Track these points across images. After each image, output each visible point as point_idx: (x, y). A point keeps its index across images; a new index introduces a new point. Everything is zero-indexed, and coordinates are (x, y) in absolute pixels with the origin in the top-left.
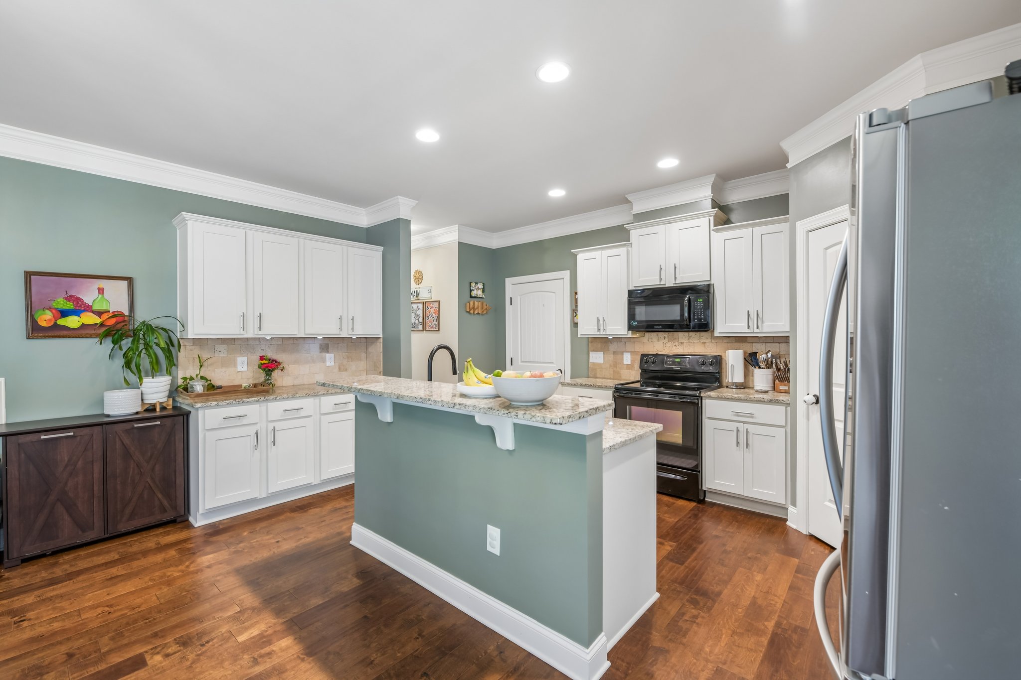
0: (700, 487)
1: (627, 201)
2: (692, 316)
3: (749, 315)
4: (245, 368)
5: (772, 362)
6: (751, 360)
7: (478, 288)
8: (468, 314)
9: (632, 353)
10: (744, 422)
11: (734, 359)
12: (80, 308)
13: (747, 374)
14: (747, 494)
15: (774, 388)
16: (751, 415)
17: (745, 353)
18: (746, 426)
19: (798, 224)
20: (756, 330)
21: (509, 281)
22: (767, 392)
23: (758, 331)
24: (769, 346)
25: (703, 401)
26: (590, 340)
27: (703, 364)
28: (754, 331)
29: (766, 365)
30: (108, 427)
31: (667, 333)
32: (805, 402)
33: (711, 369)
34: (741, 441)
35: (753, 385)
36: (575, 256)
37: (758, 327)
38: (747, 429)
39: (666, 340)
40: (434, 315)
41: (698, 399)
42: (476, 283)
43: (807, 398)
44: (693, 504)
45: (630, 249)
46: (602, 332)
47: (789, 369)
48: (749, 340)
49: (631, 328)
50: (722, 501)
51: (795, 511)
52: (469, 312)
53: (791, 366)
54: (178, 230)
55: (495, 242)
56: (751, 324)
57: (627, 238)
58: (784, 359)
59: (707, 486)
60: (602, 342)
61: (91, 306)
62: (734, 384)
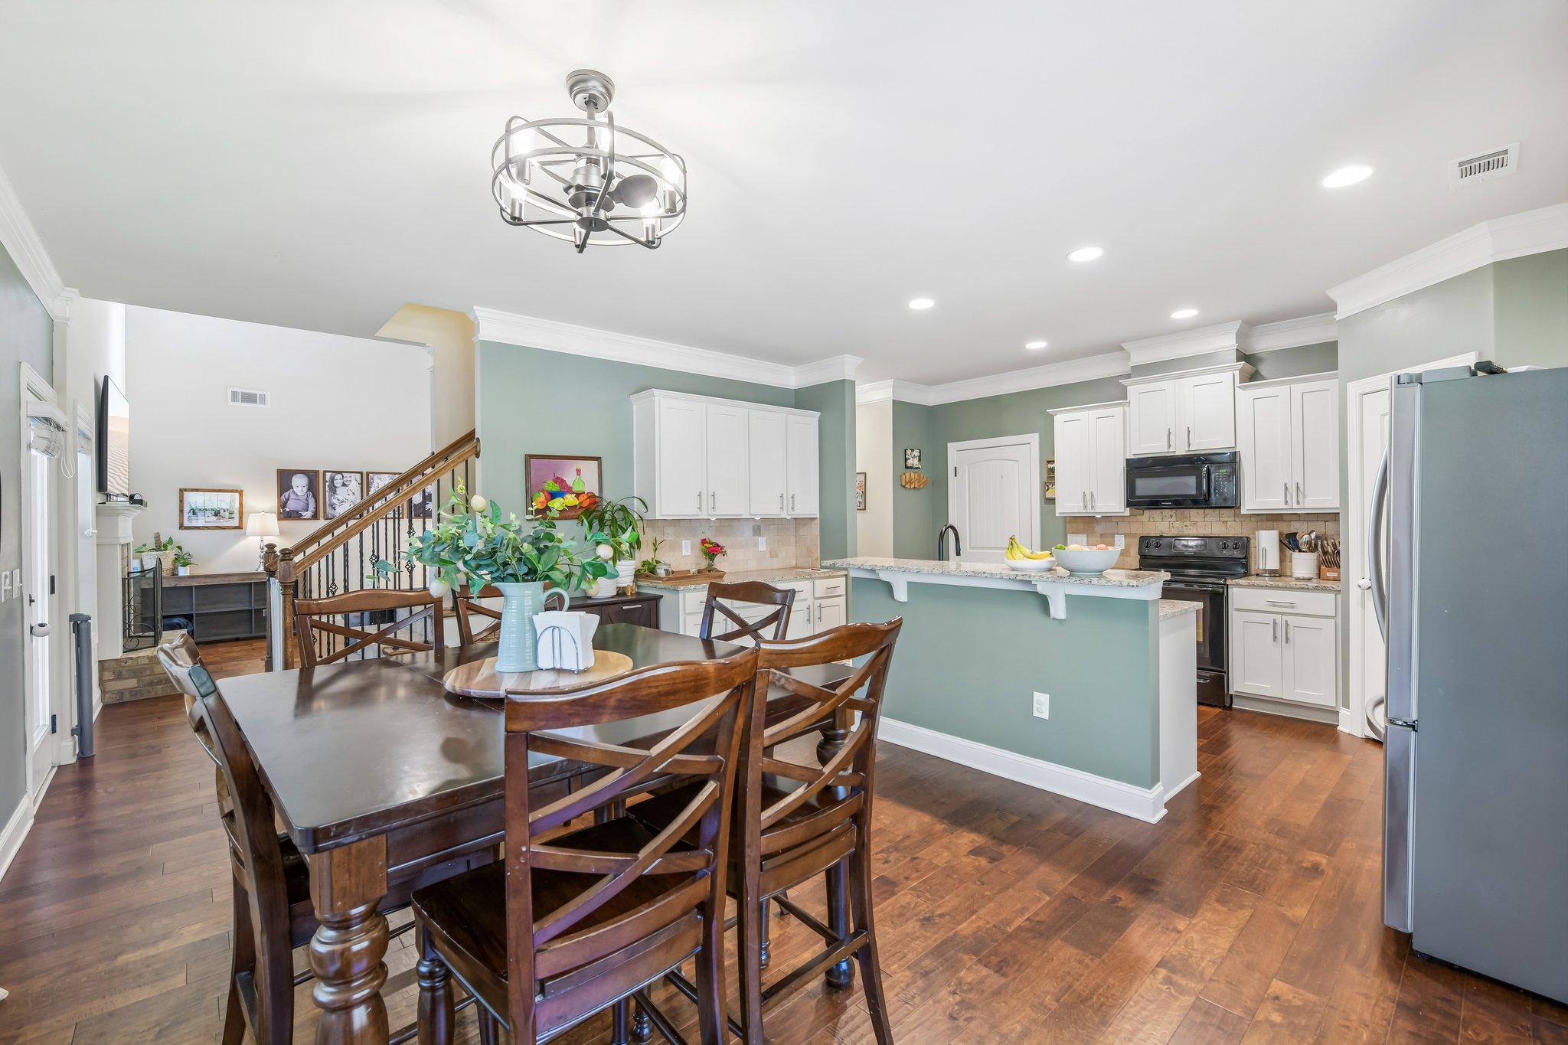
0: (1226, 691)
1: (1122, 349)
2: (1212, 491)
3: (1286, 488)
4: (689, 553)
5: (1316, 545)
6: (1289, 542)
7: (914, 457)
8: (903, 489)
9: (1127, 535)
10: (1282, 614)
11: (1267, 541)
12: (564, 490)
13: (1282, 560)
14: (1287, 695)
15: (1319, 576)
16: (1292, 605)
17: (1281, 534)
18: (1285, 618)
19: (1350, 385)
20: (1295, 506)
21: (952, 447)
22: (1310, 579)
23: (1298, 507)
24: (1312, 525)
25: (1229, 590)
26: (1068, 519)
27: (1225, 548)
28: (1294, 507)
29: (1309, 548)
30: (603, 607)
31: (1174, 511)
32: (1360, 587)
33: (1236, 554)
34: (1278, 635)
35: (1292, 573)
36: (1051, 417)
37: (1298, 503)
38: (1286, 621)
39: (1174, 519)
40: (858, 490)
41: (1223, 588)
42: (912, 450)
43: (1361, 582)
44: (1218, 710)
45: (1127, 409)
46: (1089, 509)
47: (1339, 552)
48: (1285, 517)
49: (1129, 504)
50: (1252, 708)
51: (1348, 714)
52: (904, 487)
53: (1341, 548)
54: (635, 407)
55: (932, 397)
56: (1289, 499)
57: (1123, 395)
58: (1333, 541)
59: (1235, 690)
60: (1086, 524)
61: (572, 488)
62: (1265, 571)
